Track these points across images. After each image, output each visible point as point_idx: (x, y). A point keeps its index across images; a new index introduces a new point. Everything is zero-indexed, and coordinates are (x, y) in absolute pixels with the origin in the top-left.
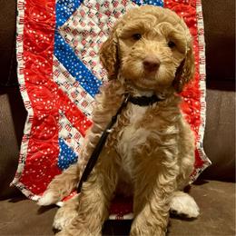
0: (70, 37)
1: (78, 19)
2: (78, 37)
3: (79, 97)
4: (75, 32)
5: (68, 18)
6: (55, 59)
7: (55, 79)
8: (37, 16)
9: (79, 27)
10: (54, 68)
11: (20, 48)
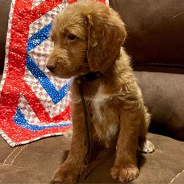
0: (35, 57)
1: (42, 48)
2: (41, 58)
3: (38, 90)
4: (39, 55)
5: (35, 47)
6: (26, 68)
7: (25, 79)
8: (16, 45)
9: (42, 52)
10: (26, 73)
11: (6, 61)
